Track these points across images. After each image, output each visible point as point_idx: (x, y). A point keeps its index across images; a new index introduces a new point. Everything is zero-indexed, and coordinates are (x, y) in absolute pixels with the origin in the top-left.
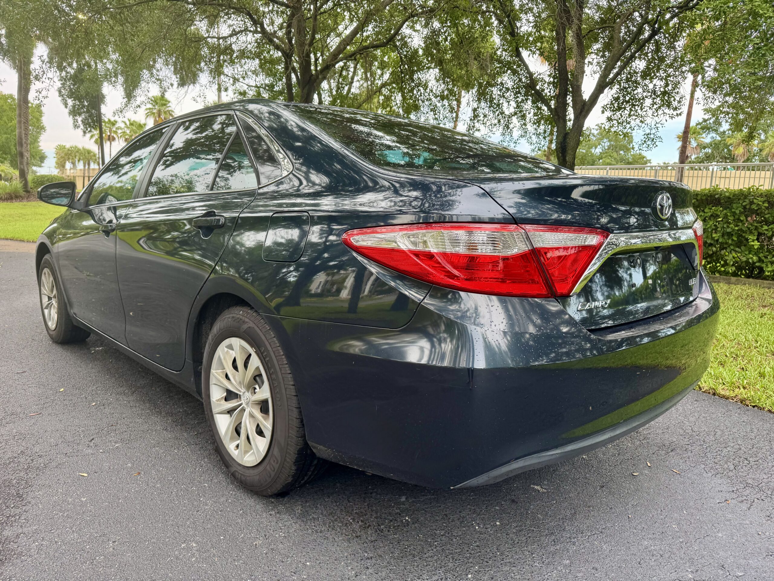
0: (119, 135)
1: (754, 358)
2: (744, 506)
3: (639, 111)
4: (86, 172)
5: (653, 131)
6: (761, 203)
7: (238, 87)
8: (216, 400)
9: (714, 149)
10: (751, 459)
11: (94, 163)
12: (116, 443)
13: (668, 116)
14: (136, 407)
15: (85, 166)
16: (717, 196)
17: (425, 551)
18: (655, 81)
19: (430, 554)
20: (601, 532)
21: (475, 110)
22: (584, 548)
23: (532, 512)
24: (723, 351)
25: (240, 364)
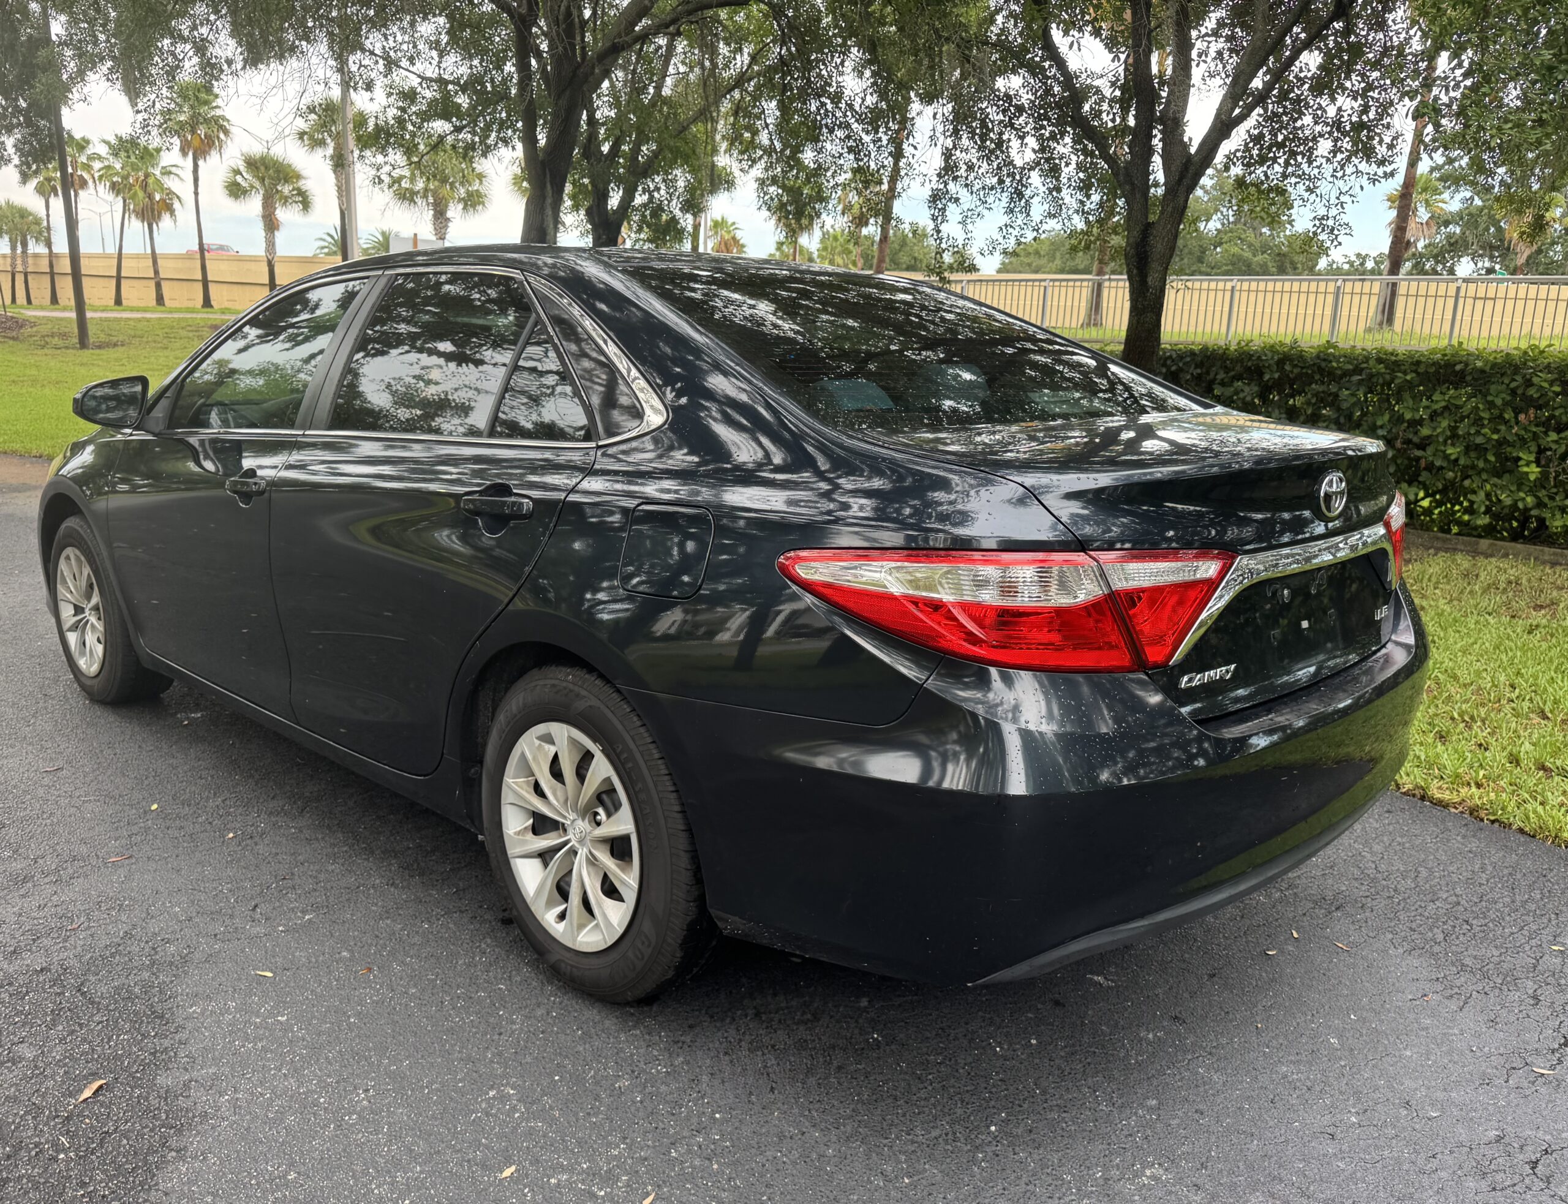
0: (96, 175)
1: (1504, 725)
2: (1453, 1005)
3: (1305, 166)
4: (19, 262)
5: (1333, 212)
6: (1545, 385)
7: (397, 79)
8: (515, 833)
9: (1466, 226)
10: (1474, 922)
11: (37, 240)
12: (304, 912)
13: (1366, 177)
14: (317, 839)
15: (13, 248)
16: (1458, 367)
17: (914, 1089)
18: (1340, 100)
19: (923, 1094)
20: (1210, 1054)
21: (947, 155)
22: (1181, 1080)
23: (1091, 1022)
24: (1448, 708)
25: (568, 769)
